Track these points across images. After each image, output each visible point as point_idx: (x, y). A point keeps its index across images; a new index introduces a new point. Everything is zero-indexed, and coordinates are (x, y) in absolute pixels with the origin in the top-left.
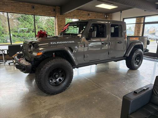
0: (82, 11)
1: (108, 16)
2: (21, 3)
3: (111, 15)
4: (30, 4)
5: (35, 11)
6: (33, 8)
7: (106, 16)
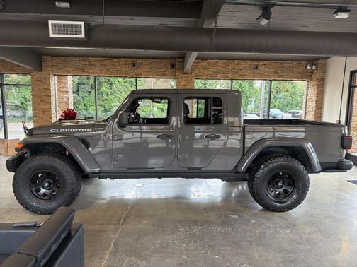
0: (236, 62)
1: (314, 68)
2: (115, 60)
3: (324, 65)
4: (129, 59)
5: (137, 71)
6: (134, 65)
7: (308, 67)
